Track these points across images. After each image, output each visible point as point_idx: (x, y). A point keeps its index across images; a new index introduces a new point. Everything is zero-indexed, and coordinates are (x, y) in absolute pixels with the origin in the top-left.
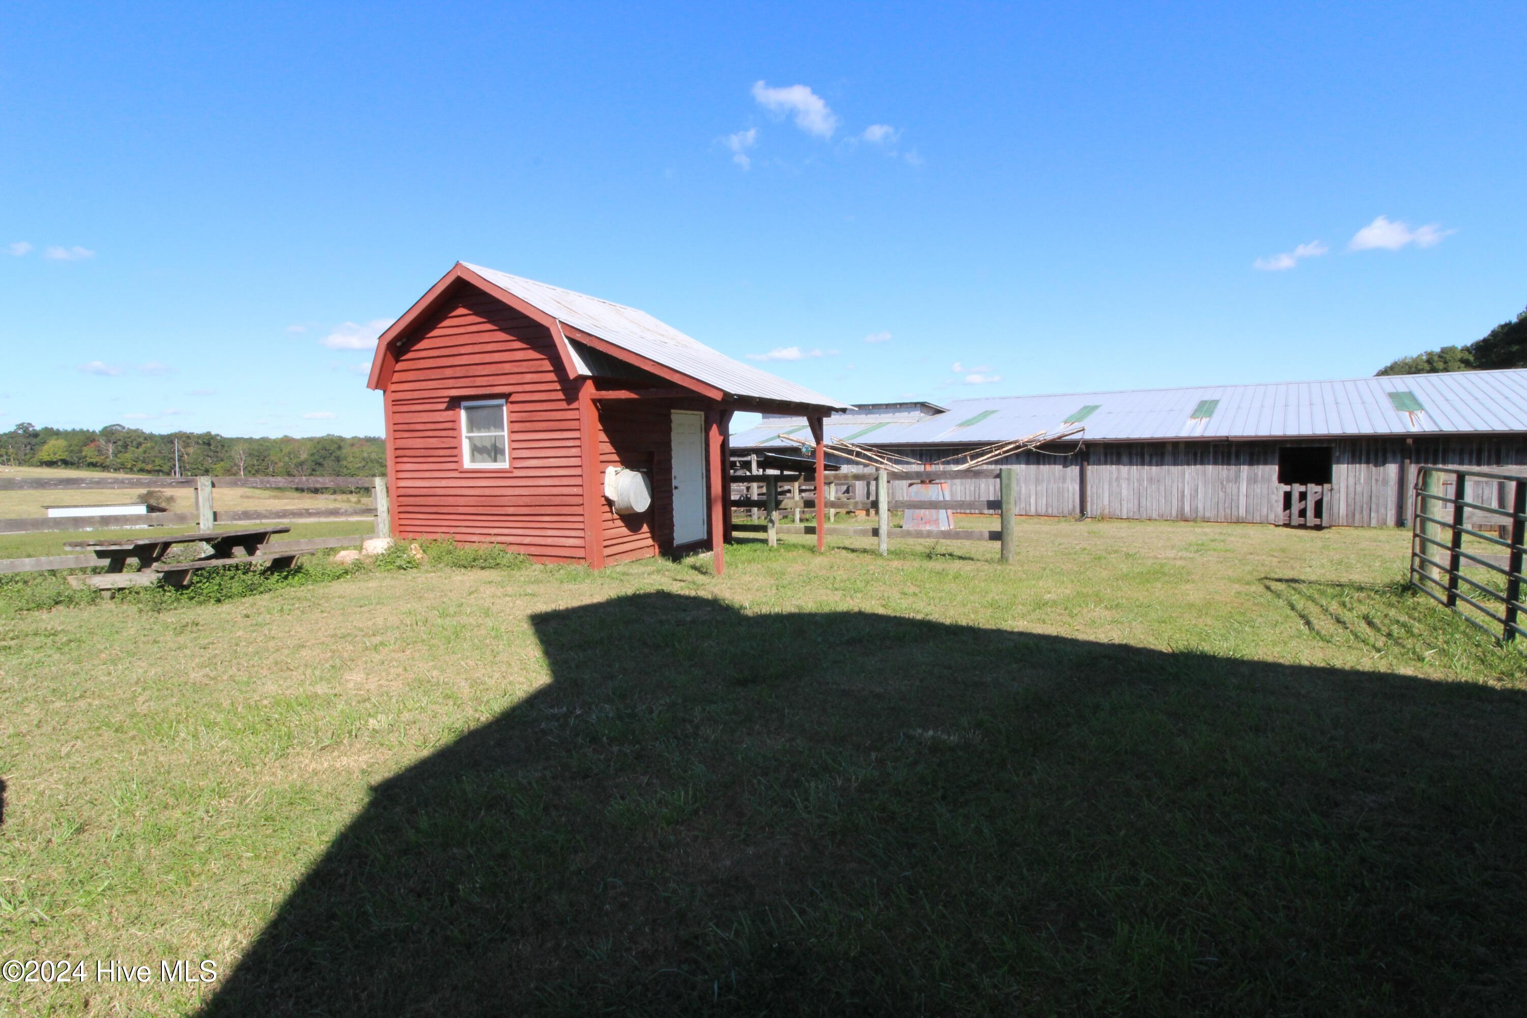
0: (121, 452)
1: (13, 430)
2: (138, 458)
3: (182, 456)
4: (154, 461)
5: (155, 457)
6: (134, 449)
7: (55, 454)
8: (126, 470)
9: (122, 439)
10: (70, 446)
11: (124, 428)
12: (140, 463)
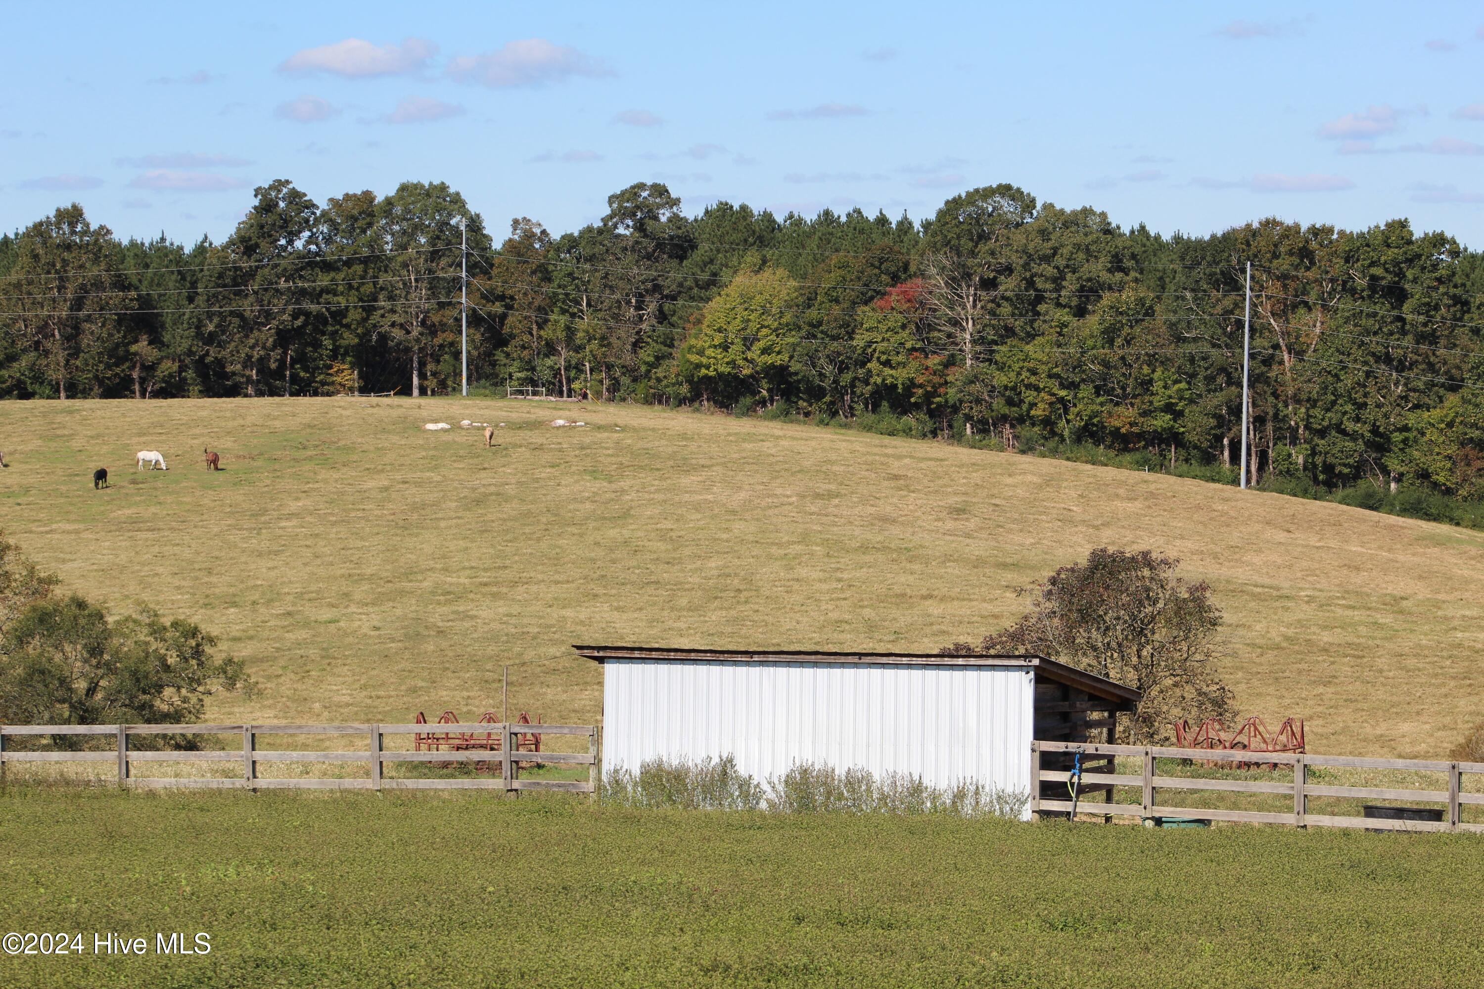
0: (1010, 331)
1: (598, 224)
2: (1078, 366)
3: (1268, 362)
4: (1146, 384)
5: (1152, 360)
6: (1064, 315)
7: (748, 342)
8: (1026, 431)
9: (1017, 261)
10: (809, 302)
11: (1029, 204)
12: (1086, 391)
